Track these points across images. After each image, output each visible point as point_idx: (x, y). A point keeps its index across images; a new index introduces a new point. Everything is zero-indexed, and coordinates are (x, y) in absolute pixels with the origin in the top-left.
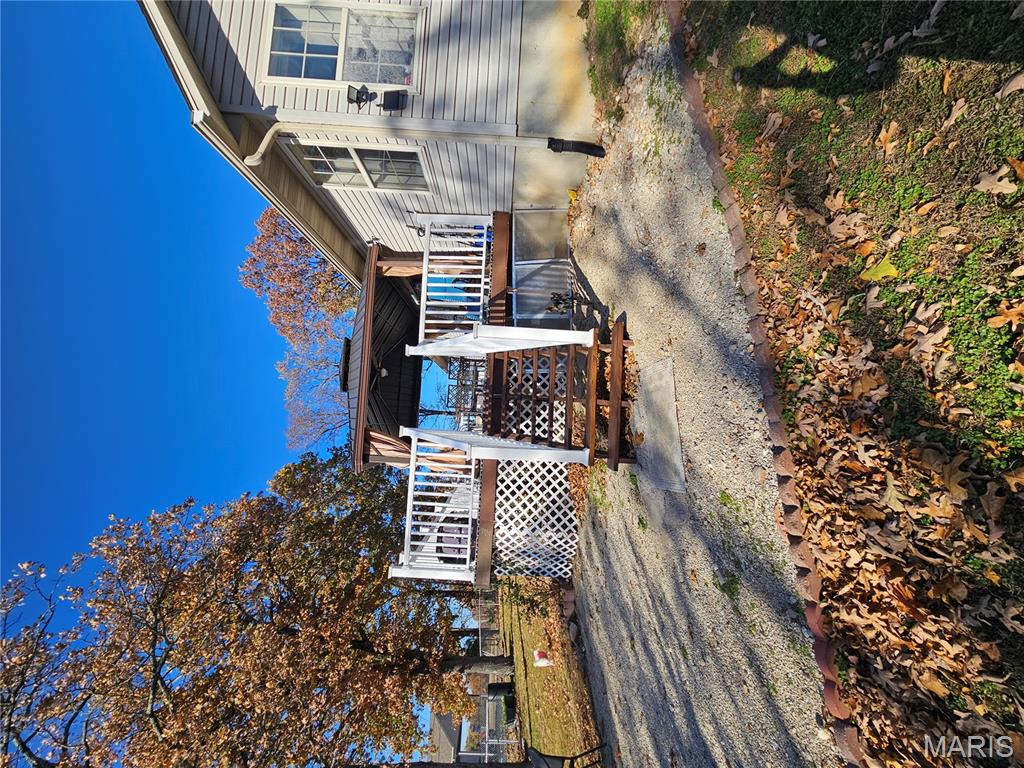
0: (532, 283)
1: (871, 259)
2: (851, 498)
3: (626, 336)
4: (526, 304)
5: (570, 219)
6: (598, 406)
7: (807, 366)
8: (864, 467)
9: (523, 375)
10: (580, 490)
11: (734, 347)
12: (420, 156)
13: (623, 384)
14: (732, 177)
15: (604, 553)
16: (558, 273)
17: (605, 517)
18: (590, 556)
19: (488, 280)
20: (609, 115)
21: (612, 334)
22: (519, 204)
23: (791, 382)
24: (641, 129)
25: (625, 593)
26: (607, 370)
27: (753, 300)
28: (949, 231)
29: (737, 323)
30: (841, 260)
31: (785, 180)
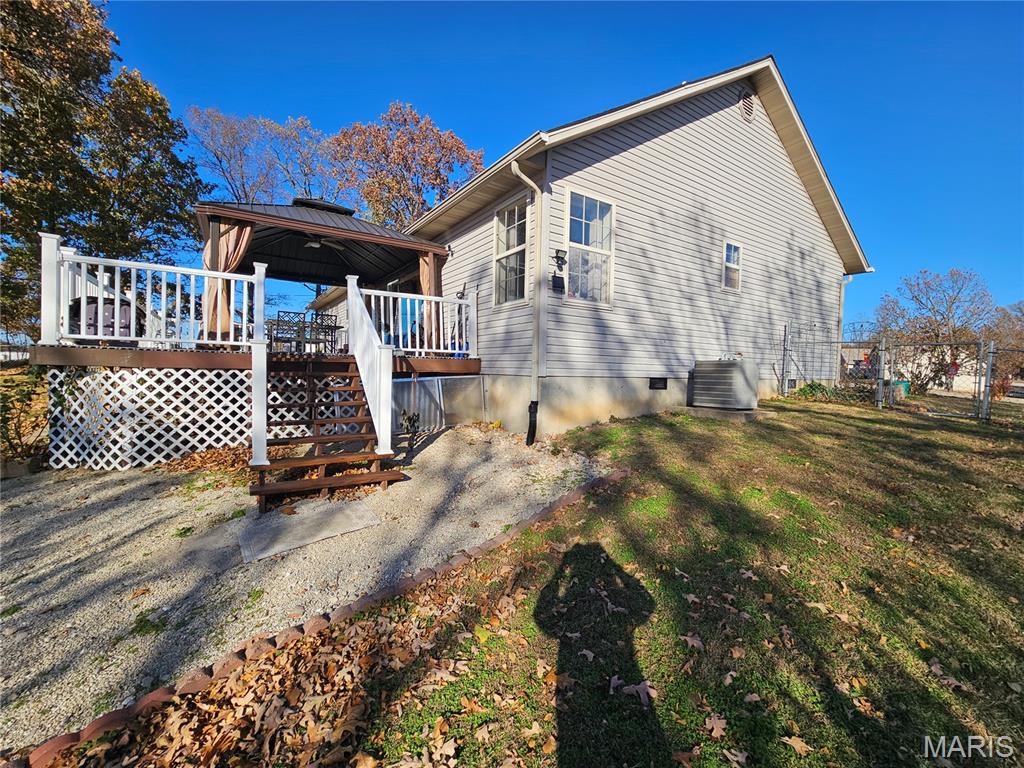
0: (422, 395)
1: (488, 626)
2: (302, 679)
3: (390, 483)
4: (403, 390)
5: (478, 424)
6: (316, 467)
7: (404, 616)
8: (333, 677)
9: (332, 392)
10: (199, 464)
11: (406, 563)
12: (521, 301)
13: (343, 487)
14: (526, 532)
15: (117, 501)
16: (432, 418)
17: (172, 494)
18: (104, 486)
19: (423, 355)
20: (555, 445)
21: (389, 470)
22: (488, 380)
23: (388, 609)
24: (549, 468)
25: (64, 534)
26: (354, 472)
27: (446, 567)
28: (512, 657)
29: (426, 561)
30: (484, 611)
31: (528, 564)
